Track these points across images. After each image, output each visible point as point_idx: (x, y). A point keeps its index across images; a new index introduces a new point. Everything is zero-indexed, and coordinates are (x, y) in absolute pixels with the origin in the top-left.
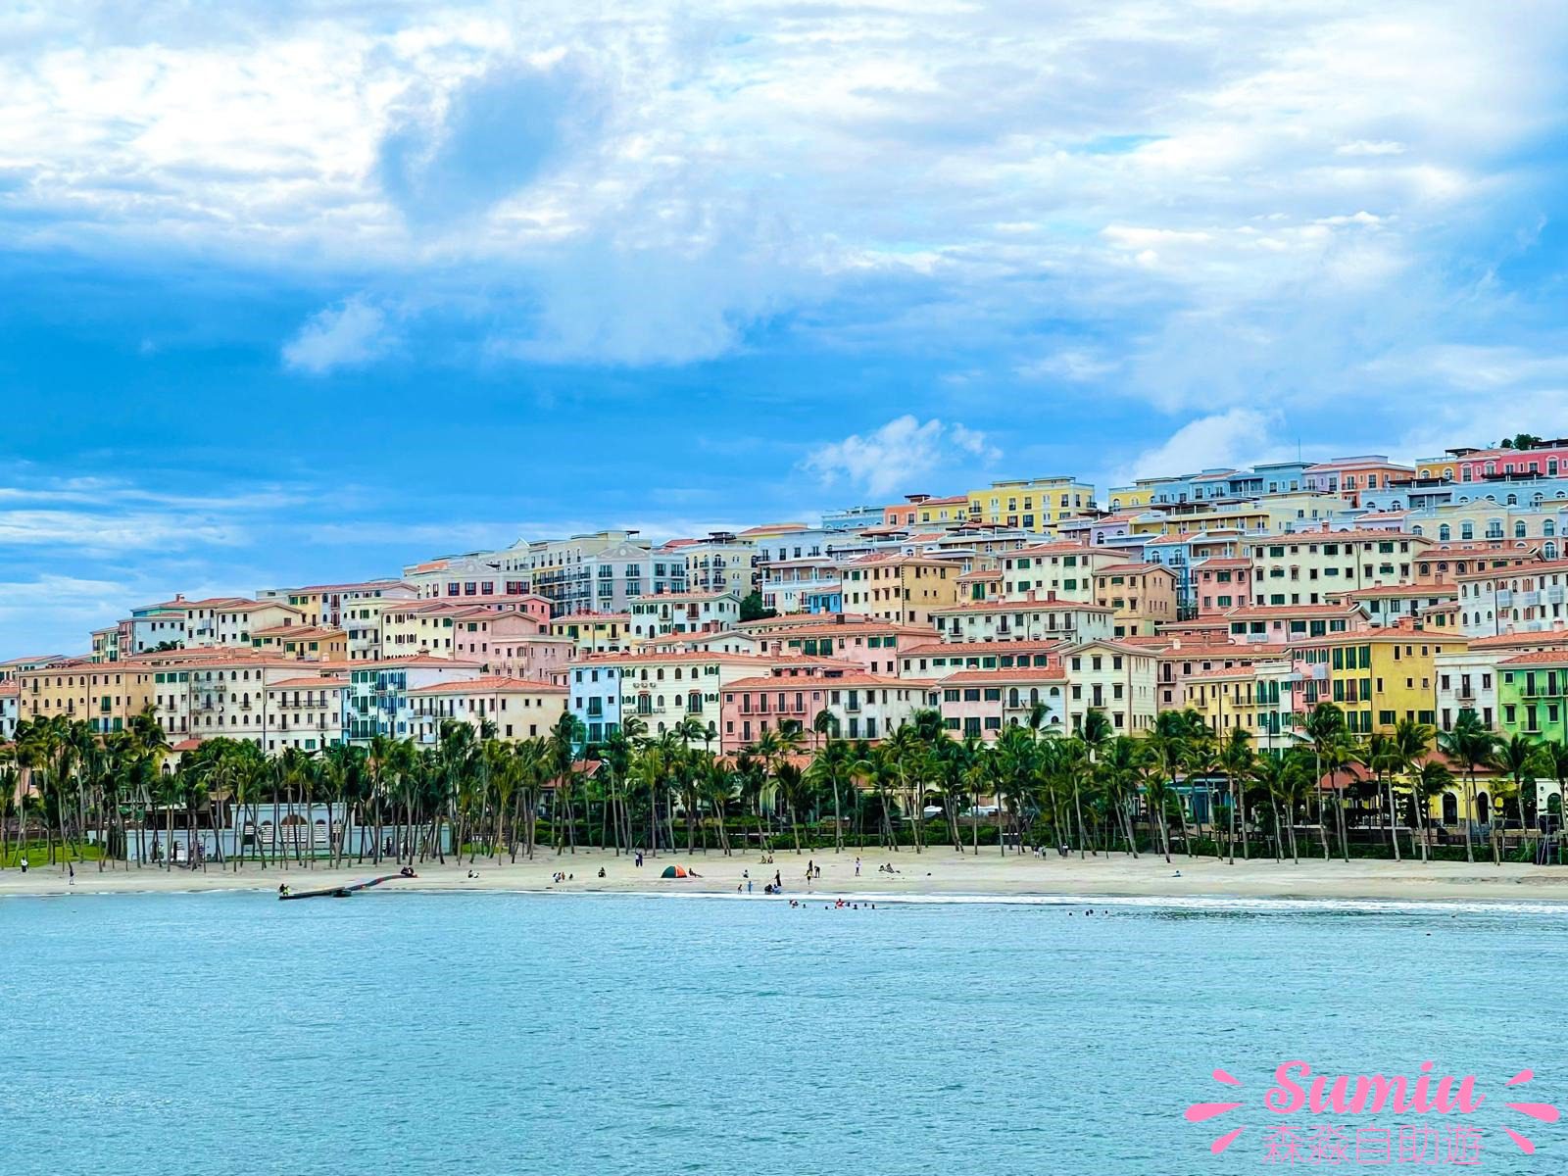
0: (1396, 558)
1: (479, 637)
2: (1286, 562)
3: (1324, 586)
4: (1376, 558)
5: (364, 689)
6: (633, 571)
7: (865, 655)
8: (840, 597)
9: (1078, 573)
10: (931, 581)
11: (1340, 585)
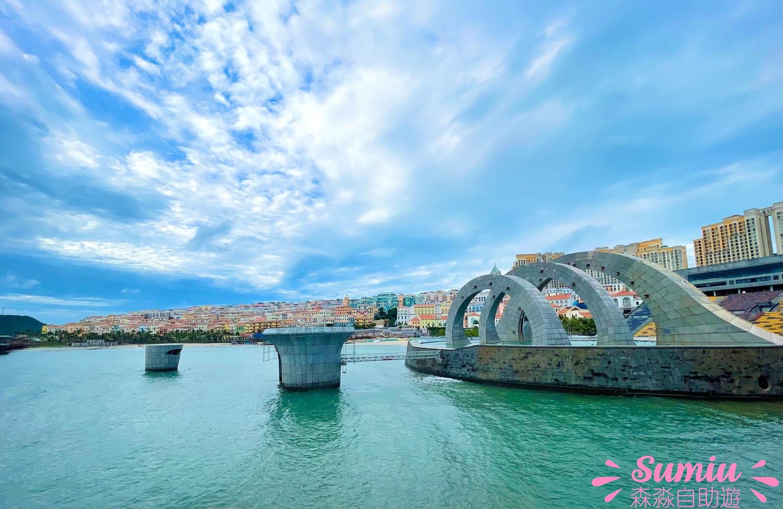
0: (239, 315)
1: (133, 321)
2: (228, 315)
3: (232, 317)
4: (237, 315)
5: (113, 327)
6: (157, 314)
7: (179, 324)
8: (180, 317)
9: (206, 316)
10: (190, 316)
11: (233, 317)
